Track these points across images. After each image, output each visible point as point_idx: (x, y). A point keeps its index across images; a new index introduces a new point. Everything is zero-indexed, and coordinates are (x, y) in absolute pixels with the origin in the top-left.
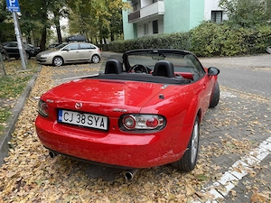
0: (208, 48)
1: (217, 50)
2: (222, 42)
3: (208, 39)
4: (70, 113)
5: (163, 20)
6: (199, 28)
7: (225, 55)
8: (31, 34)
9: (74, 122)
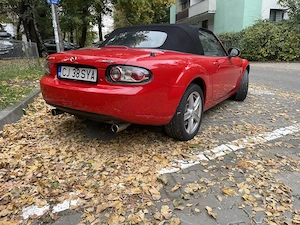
0: (262, 50)
1: (273, 53)
2: (279, 45)
3: (262, 41)
4: (67, 68)
5: (213, 20)
6: (253, 29)
7: (282, 60)
8: (74, 34)
9: (70, 77)
